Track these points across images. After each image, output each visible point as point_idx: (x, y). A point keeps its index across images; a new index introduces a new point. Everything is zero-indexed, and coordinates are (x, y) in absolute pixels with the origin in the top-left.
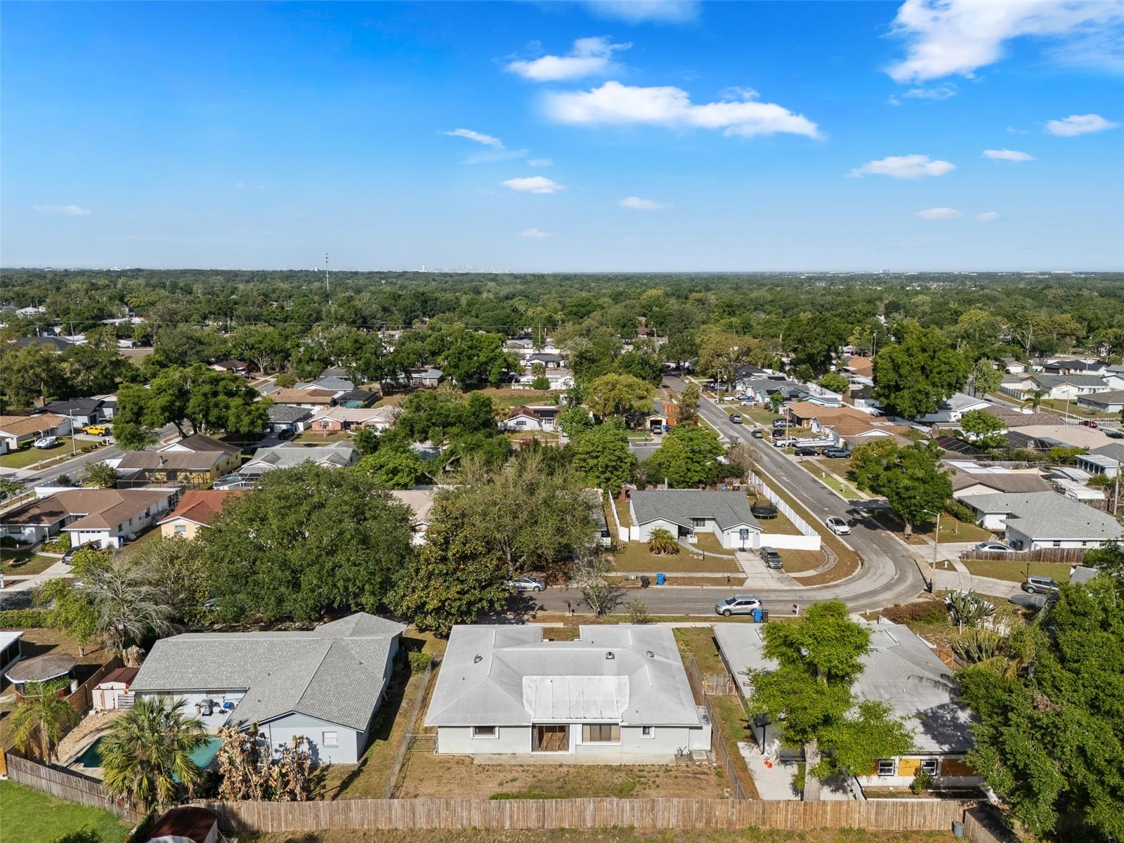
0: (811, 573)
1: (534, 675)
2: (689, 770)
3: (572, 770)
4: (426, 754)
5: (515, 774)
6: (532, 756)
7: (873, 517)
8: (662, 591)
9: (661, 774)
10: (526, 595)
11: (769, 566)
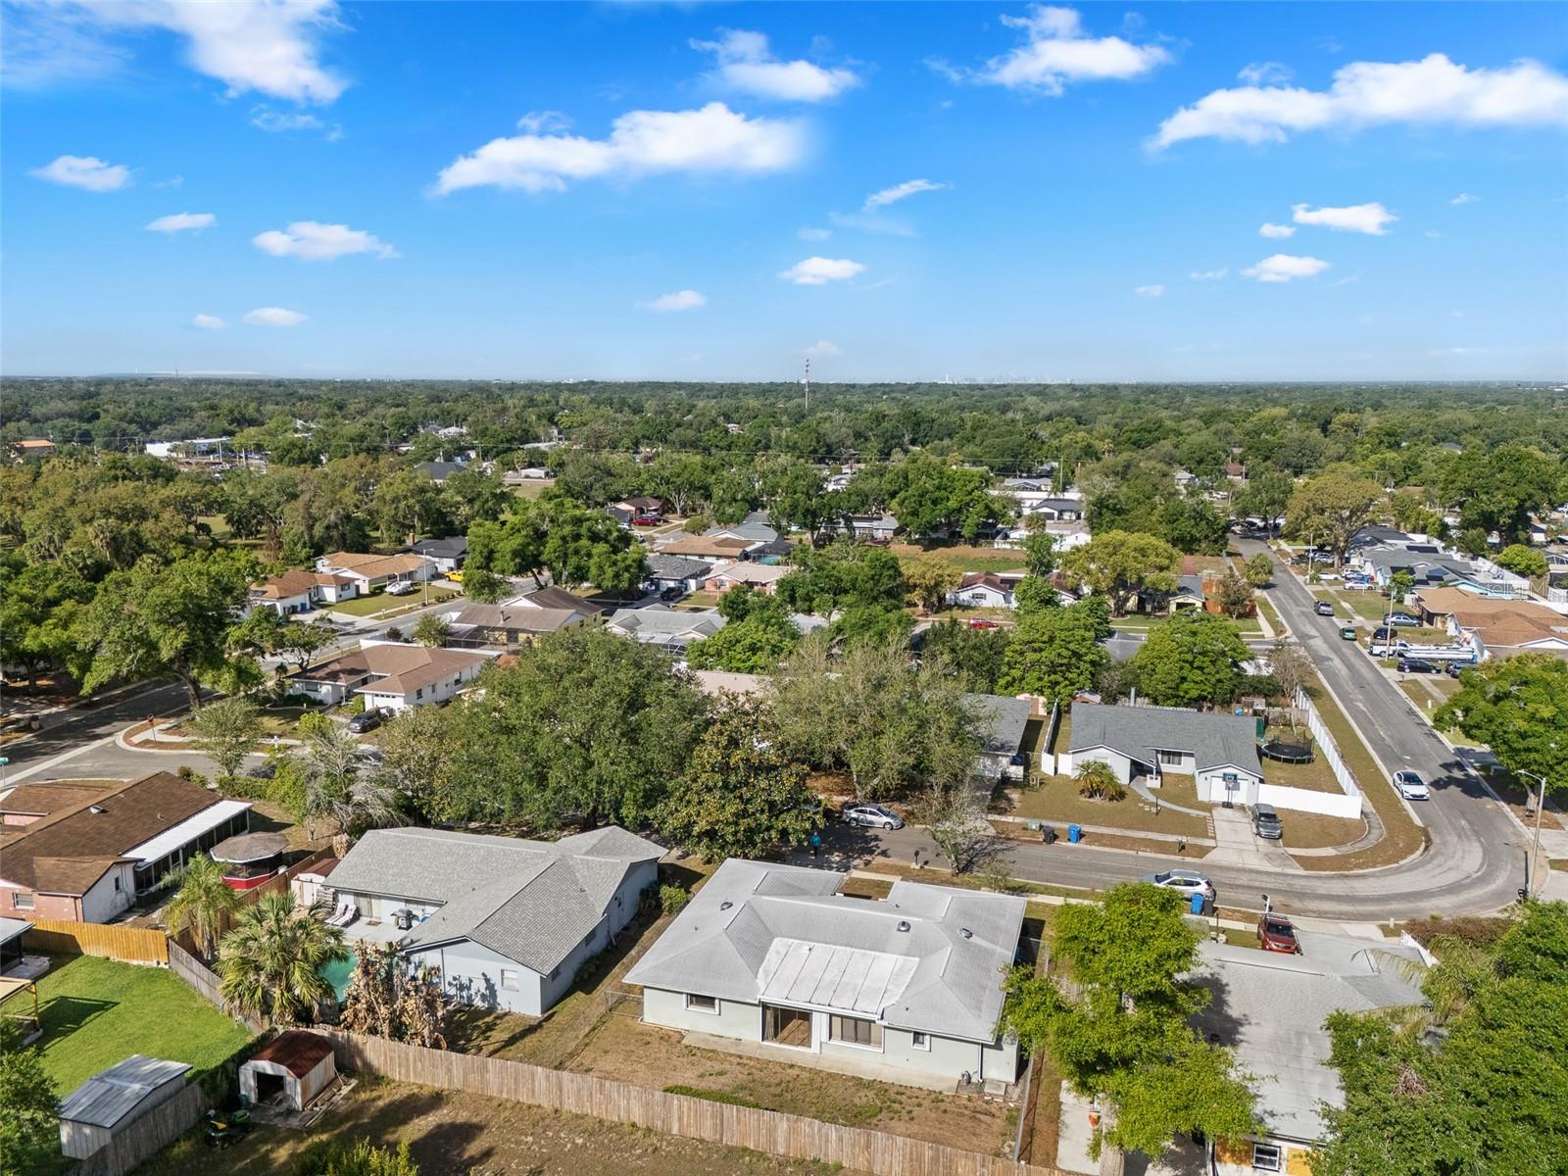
0: (1329, 851)
1: (791, 937)
2: (970, 1104)
3: (804, 1075)
4: (629, 1021)
5: (727, 1066)
6: (760, 1047)
7: (1487, 778)
8: (1073, 850)
9: (926, 1103)
10: (871, 833)
11: (1259, 834)
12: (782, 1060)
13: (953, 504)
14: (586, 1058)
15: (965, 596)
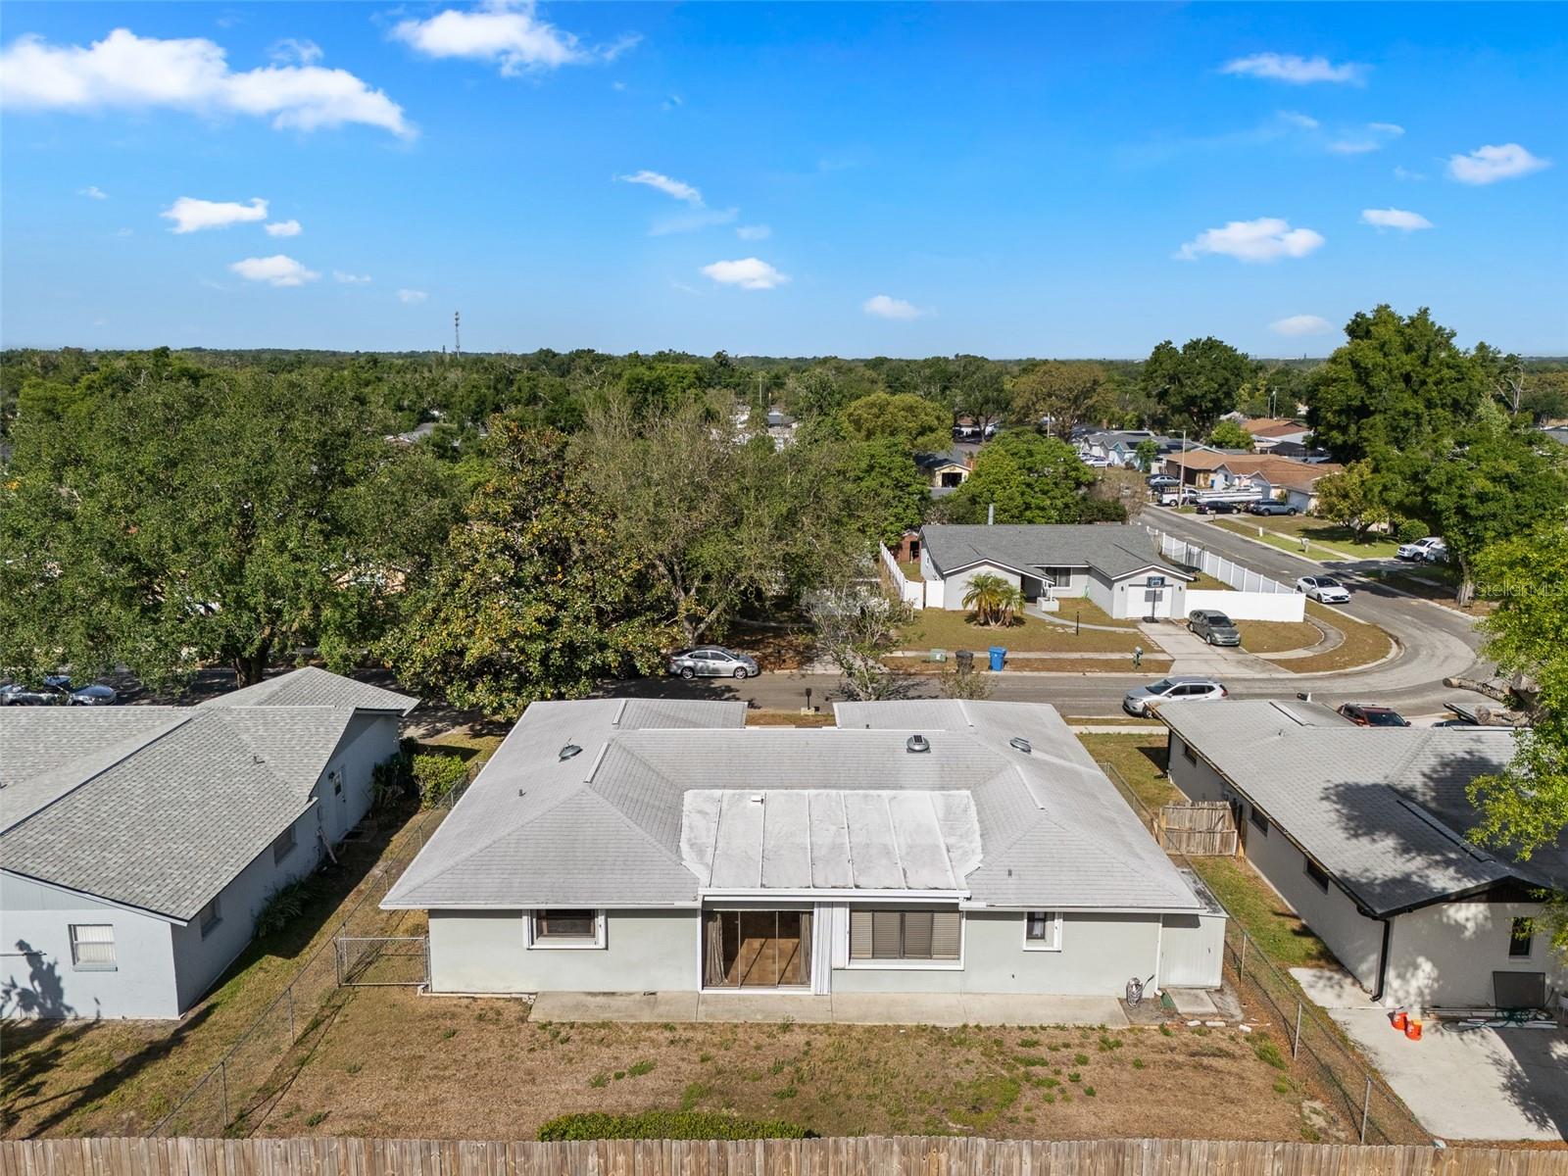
0: (1301, 653)
1: (716, 787)
2: (1174, 1042)
3: (821, 1041)
4: (396, 995)
5: (647, 1052)
6: (703, 1000)
9: (1091, 1053)
10: (717, 684)
11: (1214, 643)
12: (759, 1018)
14: (308, 1091)
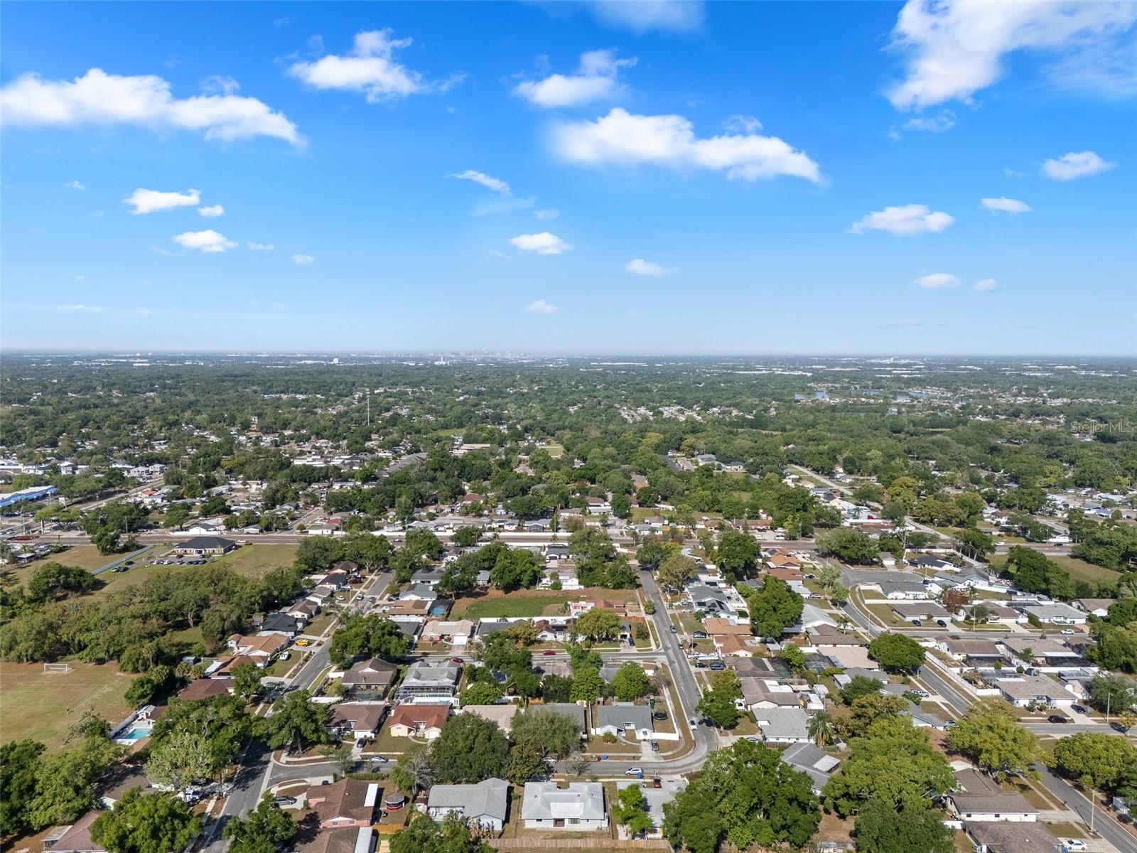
0: (670, 753)
1: (554, 801)
2: (601, 832)
3: (565, 832)
4: (521, 827)
5: (549, 833)
6: (554, 828)
8: (607, 763)
9: (591, 833)
11: (653, 749)
13: (518, 571)
15: (539, 637)
